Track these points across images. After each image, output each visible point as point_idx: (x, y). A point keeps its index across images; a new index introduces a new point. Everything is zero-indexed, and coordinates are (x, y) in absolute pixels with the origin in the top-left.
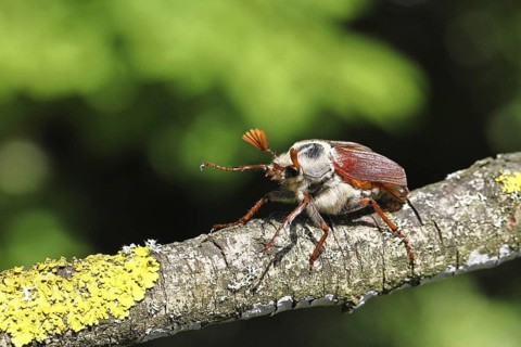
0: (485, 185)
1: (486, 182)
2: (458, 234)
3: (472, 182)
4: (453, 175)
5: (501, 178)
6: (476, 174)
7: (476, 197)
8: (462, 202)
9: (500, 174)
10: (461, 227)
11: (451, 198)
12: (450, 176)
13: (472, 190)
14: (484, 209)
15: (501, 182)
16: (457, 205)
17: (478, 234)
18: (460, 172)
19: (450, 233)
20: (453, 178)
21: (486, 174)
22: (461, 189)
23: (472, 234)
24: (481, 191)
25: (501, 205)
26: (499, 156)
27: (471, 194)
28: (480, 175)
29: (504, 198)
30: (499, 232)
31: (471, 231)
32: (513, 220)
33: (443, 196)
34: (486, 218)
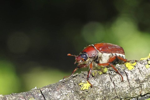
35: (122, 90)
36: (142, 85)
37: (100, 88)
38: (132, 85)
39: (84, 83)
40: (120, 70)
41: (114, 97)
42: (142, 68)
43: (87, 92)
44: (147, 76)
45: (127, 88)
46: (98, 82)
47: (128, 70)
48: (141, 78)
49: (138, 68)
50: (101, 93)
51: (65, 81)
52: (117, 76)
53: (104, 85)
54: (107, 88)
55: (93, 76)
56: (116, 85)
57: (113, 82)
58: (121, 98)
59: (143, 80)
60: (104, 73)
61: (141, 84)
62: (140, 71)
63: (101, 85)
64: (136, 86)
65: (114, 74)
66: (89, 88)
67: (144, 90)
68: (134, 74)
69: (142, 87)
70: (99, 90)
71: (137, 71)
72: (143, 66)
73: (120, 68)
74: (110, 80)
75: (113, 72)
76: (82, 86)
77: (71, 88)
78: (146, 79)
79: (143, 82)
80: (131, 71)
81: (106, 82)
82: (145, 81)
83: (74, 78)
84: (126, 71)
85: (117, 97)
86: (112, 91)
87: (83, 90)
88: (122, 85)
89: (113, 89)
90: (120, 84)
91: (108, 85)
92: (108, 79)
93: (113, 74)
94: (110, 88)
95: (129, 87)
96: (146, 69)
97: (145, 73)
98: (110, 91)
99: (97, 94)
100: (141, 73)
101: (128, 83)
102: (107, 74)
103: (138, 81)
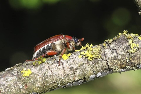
0: (17, 73)
1: (18, 72)
2: (7, 91)
3: (13, 72)
4: (7, 69)
5: (23, 71)
6: (15, 69)
7: (14, 78)
8: (9, 80)
9: (23, 70)
10: (8, 89)
11: (5, 78)
12: (6, 69)
13: (13, 75)
14: (16, 82)
15: (22, 73)
16: (7, 81)
17: (14, 91)
18: (10, 68)
19: (4, 91)
20: (7, 70)
21: (18, 69)
22: (9, 75)
23: (12, 91)
24: (16, 76)
25: (22, 81)
26: (25, 62)
27: (12, 77)
28: (16, 70)
29: (23, 78)
30: (22, 90)
31: (11, 90)
32: (26, 86)
33: (2, 77)
34: (17, 85)
35: (59, 76)
36: (76, 72)
37: (40, 75)
38: (67, 72)
39: (26, 71)
40: (57, 60)
41: (52, 83)
42: (76, 58)
43: (28, 78)
44: (80, 64)
45: (62, 75)
46: (38, 70)
47: (64, 60)
48: (75, 67)
49: (72, 58)
50: (40, 79)
51: (11, 70)
52: (54, 64)
53: (43, 72)
54: (45, 75)
55: (34, 65)
56: (53, 72)
57: (51, 70)
58: (58, 83)
59: (76, 68)
60: (43, 63)
61: (74, 71)
62: (74, 61)
63: (40, 72)
64: (70, 73)
65: (52, 63)
66: (29, 75)
67: (77, 76)
68: (69, 63)
69: (76, 74)
70: (39, 77)
71: (71, 61)
72: (76, 56)
73: (56, 58)
74: (48, 68)
75: (50, 62)
76: (23, 73)
77: (15, 75)
78: (79, 67)
79: (76, 69)
80: (66, 61)
81: (44, 70)
82: (78, 68)
83: (18, 67)
84: (61, 61)
85: (54, 82)
86: (50, 78)
87: (25, 76)
88: (58, 72)
89: (50, 76)
90: (57, 71)
91: (47, 73)
92: (46, 68)
93: (50, 63)
94: (48, 75)
95: (64, 74)
96: (79, 59)
97: (78, 62)
98: (48, 77)
99: (37, 80)
100: (75, 62)
101: (64, 70)
102: (45, 63)
103: (71, 68)
